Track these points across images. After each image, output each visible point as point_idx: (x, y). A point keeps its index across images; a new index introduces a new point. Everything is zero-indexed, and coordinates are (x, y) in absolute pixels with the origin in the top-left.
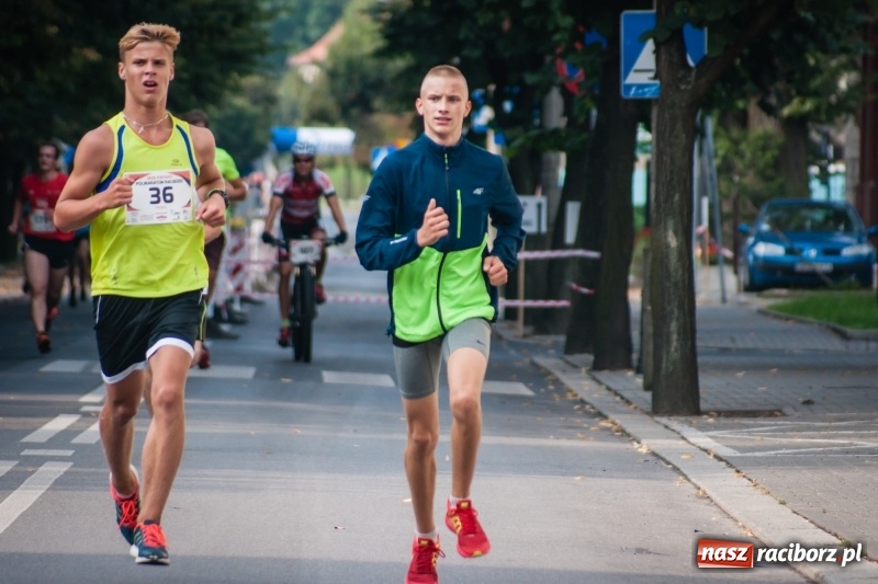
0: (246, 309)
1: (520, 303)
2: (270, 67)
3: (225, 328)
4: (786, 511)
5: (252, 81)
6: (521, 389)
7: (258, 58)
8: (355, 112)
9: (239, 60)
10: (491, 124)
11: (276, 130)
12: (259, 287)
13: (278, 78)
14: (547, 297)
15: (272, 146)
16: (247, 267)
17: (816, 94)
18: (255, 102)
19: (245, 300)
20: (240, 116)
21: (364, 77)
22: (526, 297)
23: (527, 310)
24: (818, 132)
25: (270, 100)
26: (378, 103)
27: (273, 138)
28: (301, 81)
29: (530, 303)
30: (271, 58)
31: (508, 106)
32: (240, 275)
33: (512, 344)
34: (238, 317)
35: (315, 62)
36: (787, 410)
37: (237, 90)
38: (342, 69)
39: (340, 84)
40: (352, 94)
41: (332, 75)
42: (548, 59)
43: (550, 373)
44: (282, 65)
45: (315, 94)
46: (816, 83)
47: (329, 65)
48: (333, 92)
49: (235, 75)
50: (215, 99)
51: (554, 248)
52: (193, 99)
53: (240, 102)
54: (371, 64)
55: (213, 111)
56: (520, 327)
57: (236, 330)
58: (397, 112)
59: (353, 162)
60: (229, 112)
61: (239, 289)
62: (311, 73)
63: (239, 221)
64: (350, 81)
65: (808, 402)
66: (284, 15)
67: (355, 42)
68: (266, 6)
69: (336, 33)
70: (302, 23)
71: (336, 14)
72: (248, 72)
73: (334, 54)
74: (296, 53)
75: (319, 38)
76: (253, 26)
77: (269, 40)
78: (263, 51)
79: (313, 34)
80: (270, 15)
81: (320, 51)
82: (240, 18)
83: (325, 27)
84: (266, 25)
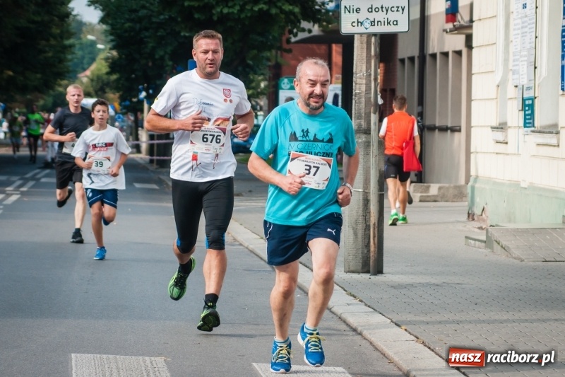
1: (155, 158)
2: (71, 78)
4: (242, 227)
6: (155, 187)
7: (67, 75)
8: (100, 93)
9: (61, 75)
10: (146, 97)
14: (164, 156)
17: (253, 88)
21: (103, 81)
22: (157, 156)
23: (158, 160)
24: (255, 101)
26: (107, 90)
28: (82, 82)
29: (158, 158)
30: (71, 75)
31: (151, 91)
33: (152, 171)
35: (87, 76)
36: (243, 194)
37: (60, 85)
38: (95, 78)
39: (94, 83)
40: (99, 87)
41: (92, 80)
42: (164, 75)
43: (164, 181)
44: (75, 77)
45: (87, 87)
46: (253, 85)
47: (91, 77)
48: (92, 86)
49: (59, 80)
50: (52, 88)
51: (166, 139)
54: (105, 77)
55: (51, 92)
56: (155, 166)
58: (114, 93)
62: (85, 80)
64: (98, 82)
65: (250, 191)
66: (75, 60)
67: (99, 70)
68: (69, 57)
69: (94, 67)
70: (82, 63)
71: (93, 60)
72: (64, 79)
73: (93, 73)
74: (80, 73)
75: (87, 68)
76: (65, 63)
77: (71, 69)
78: (68, 72)
79: (86, 66)
80: (71, 60)
81: (88, 73)
82: (61, 61)
83: (90, 64)
84: (70, 64)
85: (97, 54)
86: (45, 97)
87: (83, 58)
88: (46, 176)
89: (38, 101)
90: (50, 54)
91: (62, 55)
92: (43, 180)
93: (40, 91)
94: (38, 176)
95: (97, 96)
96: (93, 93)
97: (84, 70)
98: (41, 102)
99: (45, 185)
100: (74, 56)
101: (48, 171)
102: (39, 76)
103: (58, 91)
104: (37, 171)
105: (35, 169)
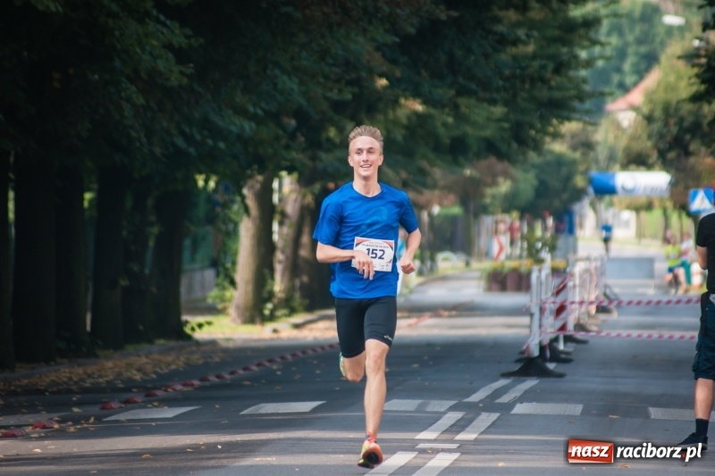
0: (571, 347)
2: (588, 112)
3: (551, 366)
5: (570, 127)
7: (576, 104)
8: (672, 155)
9: (559, 108)
11: (594, 173)
12: (580, 327)
13: (595, 124)
15: (591, 190)
16: (569, 307)
18: (574, 148)
19: (568, 339)
20: (560, 161)
21: (681, 120)
25: (587, 146)
26: (695, 145)
27: (591, 181)
28: (618, 126)
30: (588, 105)
32: (563, 315)
34: (563, 356)
35: (633, 108)
37: (556, 136)
38: (658, 113)
39: (656, 128)
40: (669, 138)
41: (649, 119)
44: (599, 111)
45: (633, 138)
47: (646, 110)
48: (650, 137)
49: (555, 121)
50: (537, 147)
52: (515, 145)
53: (558, 147)
54: (687, 109)
55: (533, 156)
57: (561, 368)
59: (669, 204)
60: (549, 157)
61: (563, 328)
62: (627, 119)
63: (560, 263)
64: (666, 124)
66: (600, 63)
67: (670, 88)
68: (583, 54)
69: (653, 79)
70: (619, 70)
71: (650, 60)
72: (569, 119)
73: (650, 97)
74: (614, 100)
75: (635, 84)
76: (572, 73)
77: (587, 88)
78: (581, 97)
79: (629, 80)
80: (589, 63)
81: (637, 97)
82: (561, 67)
83: (641, 73)
84: (583, 73)
85: (663, 44)
86: (517, 172)
87: (622, 54)
88: (526, 397)
89: (494, 183)
90: (531, 48)
91: (565, 50)
92: (520, 409)
93: (501, 156)
94: (505, 399)
95: (666, 165)
96: (654, 156)
97: (625, 89)
98: (504, 187)
99: (527, 423)
100: (597, 50)
101: (530, 383)
102: (499, 110)
103: (551, 152)
104: (503, 382)
105: (495, 380)
